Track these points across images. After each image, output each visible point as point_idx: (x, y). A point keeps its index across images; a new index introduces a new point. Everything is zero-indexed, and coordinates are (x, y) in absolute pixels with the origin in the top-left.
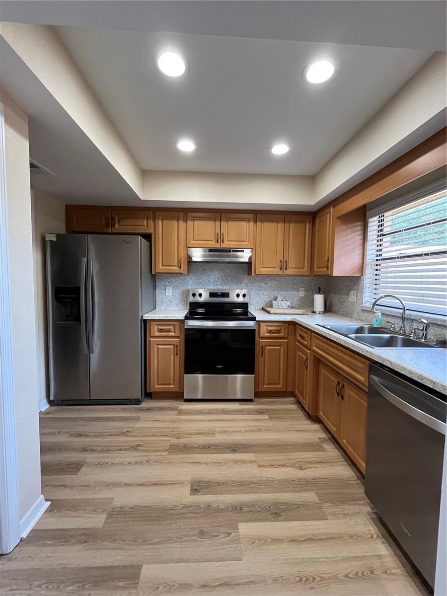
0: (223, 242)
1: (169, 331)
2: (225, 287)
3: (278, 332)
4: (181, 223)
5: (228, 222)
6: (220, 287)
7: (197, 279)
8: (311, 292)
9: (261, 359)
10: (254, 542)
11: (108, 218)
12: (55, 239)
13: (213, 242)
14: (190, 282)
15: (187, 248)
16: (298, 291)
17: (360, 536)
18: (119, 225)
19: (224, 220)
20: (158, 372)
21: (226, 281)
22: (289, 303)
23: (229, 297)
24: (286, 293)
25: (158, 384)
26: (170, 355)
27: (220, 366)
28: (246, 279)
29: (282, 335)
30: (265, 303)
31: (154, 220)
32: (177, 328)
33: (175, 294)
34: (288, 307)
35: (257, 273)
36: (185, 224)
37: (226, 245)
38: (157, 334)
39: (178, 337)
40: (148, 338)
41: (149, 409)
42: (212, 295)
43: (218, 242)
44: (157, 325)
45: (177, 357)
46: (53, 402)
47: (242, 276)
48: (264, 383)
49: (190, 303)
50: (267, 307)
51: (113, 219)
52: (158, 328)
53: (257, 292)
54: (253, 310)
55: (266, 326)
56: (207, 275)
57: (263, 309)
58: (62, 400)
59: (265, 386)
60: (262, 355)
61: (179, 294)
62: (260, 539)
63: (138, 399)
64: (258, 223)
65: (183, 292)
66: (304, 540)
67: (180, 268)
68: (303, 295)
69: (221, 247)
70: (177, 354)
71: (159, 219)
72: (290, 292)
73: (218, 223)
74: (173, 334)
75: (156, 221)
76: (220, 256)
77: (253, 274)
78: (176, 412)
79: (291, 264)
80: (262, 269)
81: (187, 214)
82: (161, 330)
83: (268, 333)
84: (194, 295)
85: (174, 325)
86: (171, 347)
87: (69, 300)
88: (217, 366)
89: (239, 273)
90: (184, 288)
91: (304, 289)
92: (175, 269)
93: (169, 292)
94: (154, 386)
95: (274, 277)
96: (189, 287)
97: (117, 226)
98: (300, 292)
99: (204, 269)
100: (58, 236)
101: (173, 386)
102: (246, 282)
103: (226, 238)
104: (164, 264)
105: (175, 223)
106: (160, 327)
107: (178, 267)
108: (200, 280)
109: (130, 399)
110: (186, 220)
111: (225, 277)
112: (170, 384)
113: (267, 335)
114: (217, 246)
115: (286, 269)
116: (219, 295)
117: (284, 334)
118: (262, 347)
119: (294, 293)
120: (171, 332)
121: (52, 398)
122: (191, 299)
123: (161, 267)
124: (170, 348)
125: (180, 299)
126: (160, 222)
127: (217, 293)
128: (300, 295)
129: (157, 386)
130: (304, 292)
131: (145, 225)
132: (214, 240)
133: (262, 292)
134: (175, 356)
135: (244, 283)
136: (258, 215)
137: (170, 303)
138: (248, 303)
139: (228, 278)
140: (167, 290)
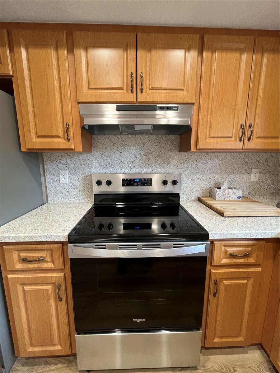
0: (142, 92)
1: (41, 260)
2: (145, 170)
3: (246, 255)
4: (64, 53)
5: (150, 51)
6: (137, 171)
7: (105, 158)
8: (268, 175)
9: (213, 301)
13: (125, 92)
14: (95, 163)
15: (78, 103)
16: (250, 174)
19: (143, 47)
21: (147, 161)
22: (240, 193)
23: (152, 186)
24: (233, 176)
25: (32, 345)
26: (49, 300)
27: (140, 320)
28: (176, 157)
29: (252, 260)
30: (201, 192)
32: (57, 255)
33: (73, 182)
34: (239, 197)
35: (200, 146)
36: (70, 56)
37: (144, 98)
38: (19, 266)
39: (62, 270)
42: (127, 182)
43: (132, 92)
45: (62, 304)
47: (170, 153)
48: (214, 336)
49: (95, 195)
50: (204, 197)
52: (19, 255)
53: (192, 176)
55: (224, 246)
56: (119, 153)
57: (199, 200)
59: (216, 340)
60: (214, 295)
61: (79, 181)
64: (205, 54)
65: (85, 178)
67: (69, 140)
68: (256, 180)
69: (139, 100)
70: (61, 299)
72: (238, 176)
73: (132, 53)
74: (50, 265)
76: (137, 116)
77: (193, 149)
79: (257, 132)
80: (208, 140)
82: (25, 260)
83: (227, 258)
84: (99, 183)
85: (51, 250)
86: (49, 287)
88: (135, 320)
89: (166, 150)
90: (87, 172)
91: (258, 170)
92: (60, 142)
93: (65, 178)
94: (25, 350)
96: (94, 171)
98: (252, 175)
99: (114, 144)
101: (59, 347)
102: (176, 162)
103: (146, 84)
104: (40, 134)
105: (53, 53)
106: (23, 255)
107: (64, 139)
108: (109, 161)
110: (71, 48)
111: (146, 155)
112: (54, 345)
113: (225, 261)
114: (131, 98)
115: (249, 140)
116: (137, 182)
117: (257, 259)
118: (216, 283)
119: (243, 176)
120: (47, 262)
122: (97, 189)
123: (34, 139)
124: (48, 290)
125: (81, 188)
126: (23, 52)
127: (134, 180)
128: (252, 179)
129: (30, 349)
130: (257, 175)
132: (125, 88)
133: (198, 176)
134: (59, 303)
135: (172, 163)
136: (206, 37)
137: (67, 193)
138: (179, 194)
139: (150, 156)
140: (61, 176)
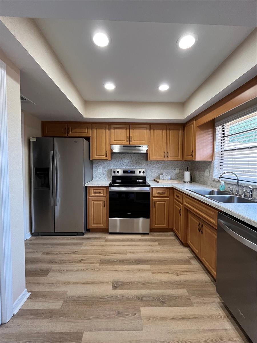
0: (131, 141)
1: (100, 193)
2: (132, 168)
3: (163, 193)
4: (107, 130)
5: (134, 130)
6: (129, 168)
7: (116, 162)
8: (183, 170)
9: (154, 209)
10: (150, 319)
11: (65, 128)
12: (35, 141)
13: (126, 142)
14: (112, 164)
15: (110, 145)
16: (175, 170)
17: (213, 317)
18: (71, 132)
19: (132, 129)
20: (94, 217)
21: (133, 164)
22: (169, 177)
23: (134, 173)
24: (168, 171)
25: (94, 224)
26: (101, 207)
27: (130, 214)
28: (144, 163)
29: (165, 195)
30: (155, 177)
31: (92, 129)
32: (105, 191)
33: (103, 172)
34: (169, 179)
35: (151, 159)
36: (109, 131)
37: (133, 143)
38: (93, 195)
39: (105, 197)
40: (88, 197)
41: (88, 239)
42: (125, 172)
43: (128, 141)
44: (93, 189)
45: (105, 208)
46: (34, 234)
47: (142, 161)
48: (155, 223)
49: (112, 177)
50: (157, 179)
51: (68, 129)
52: (94, 191)
53: (151, 170)
54: (149, 181)
55: (156, 190)
56: (122, 161)
57: (155, 180)
58: (39, 233)
59: (156, 225)
60: (154, 207)
61: (106, 172)
62: (153, 318)
63: (82, 233)
64: (151, 131)
65: (108, 171)
66: (180, 319)
67: (107, 156)
68: (178, 172)
69: (130, 144)
70: (105, 206)
71: (94, 128)
72: (170, 170)
73: (128, 130)
74: (102, 195)
75: (93, 130)
76: (129, 150)
77: (148, 160)
78: (104, 240)
79: (171, 154)
80: (154, 157)
81: (110, 125)
82: (95, 193)
83: (157, 194)
84: (114, 172)
85: (103, 190)
86: (101, 202)
87: (43, 175)
88: (128, 214)
89: (141, 159)
90: (109, 168)
91: (178, 168)
92: (104, 157)
93: (100, 170)
94: (91, 225)
95: (160, 162)
96: (112, 168)
97: (70, 133)
98: (176, 170)
99: (120, 157)
100: (37, 138)
101: (102, 225)
103: (133, 139)
104: (97, 154)
105: (104, 131)
106: (95, 191)
108: (118, 164)
109: (77, 233)
110: (109, 129)
111: (132, 162)
113: (157, 195)
114: (128, 144)
115: (168, 157)
116: (129, 172)
117: (167, 195)
118: (154, 202)
119: (172, 170)
120: (101, 193)
121: (33, 232)
122: (113, 174)
123: (95, 156)
125: (106, 175)
126: (95, 130)
127: (128, 171)
128: (176, 172)
129: (93, 225)
130: (178, 170)
131: (87, 132)
132: (126, 140)
133: (154, 170)
134: (104, 207)
135: (143, 165)
136: (151, 126)
137: (100, 177)
138: (145, 177)
139: (135, 162)
140: (99, 169)
